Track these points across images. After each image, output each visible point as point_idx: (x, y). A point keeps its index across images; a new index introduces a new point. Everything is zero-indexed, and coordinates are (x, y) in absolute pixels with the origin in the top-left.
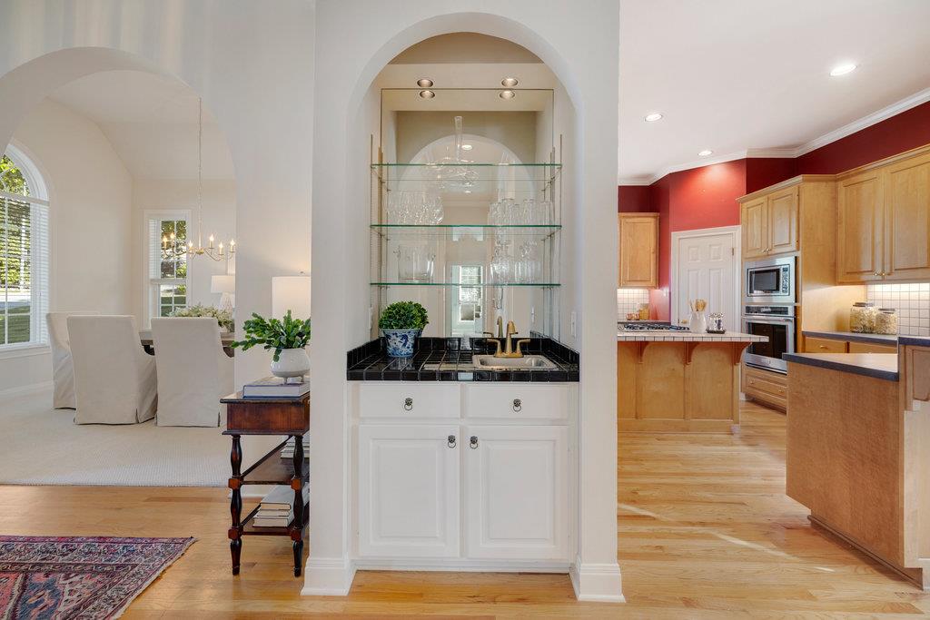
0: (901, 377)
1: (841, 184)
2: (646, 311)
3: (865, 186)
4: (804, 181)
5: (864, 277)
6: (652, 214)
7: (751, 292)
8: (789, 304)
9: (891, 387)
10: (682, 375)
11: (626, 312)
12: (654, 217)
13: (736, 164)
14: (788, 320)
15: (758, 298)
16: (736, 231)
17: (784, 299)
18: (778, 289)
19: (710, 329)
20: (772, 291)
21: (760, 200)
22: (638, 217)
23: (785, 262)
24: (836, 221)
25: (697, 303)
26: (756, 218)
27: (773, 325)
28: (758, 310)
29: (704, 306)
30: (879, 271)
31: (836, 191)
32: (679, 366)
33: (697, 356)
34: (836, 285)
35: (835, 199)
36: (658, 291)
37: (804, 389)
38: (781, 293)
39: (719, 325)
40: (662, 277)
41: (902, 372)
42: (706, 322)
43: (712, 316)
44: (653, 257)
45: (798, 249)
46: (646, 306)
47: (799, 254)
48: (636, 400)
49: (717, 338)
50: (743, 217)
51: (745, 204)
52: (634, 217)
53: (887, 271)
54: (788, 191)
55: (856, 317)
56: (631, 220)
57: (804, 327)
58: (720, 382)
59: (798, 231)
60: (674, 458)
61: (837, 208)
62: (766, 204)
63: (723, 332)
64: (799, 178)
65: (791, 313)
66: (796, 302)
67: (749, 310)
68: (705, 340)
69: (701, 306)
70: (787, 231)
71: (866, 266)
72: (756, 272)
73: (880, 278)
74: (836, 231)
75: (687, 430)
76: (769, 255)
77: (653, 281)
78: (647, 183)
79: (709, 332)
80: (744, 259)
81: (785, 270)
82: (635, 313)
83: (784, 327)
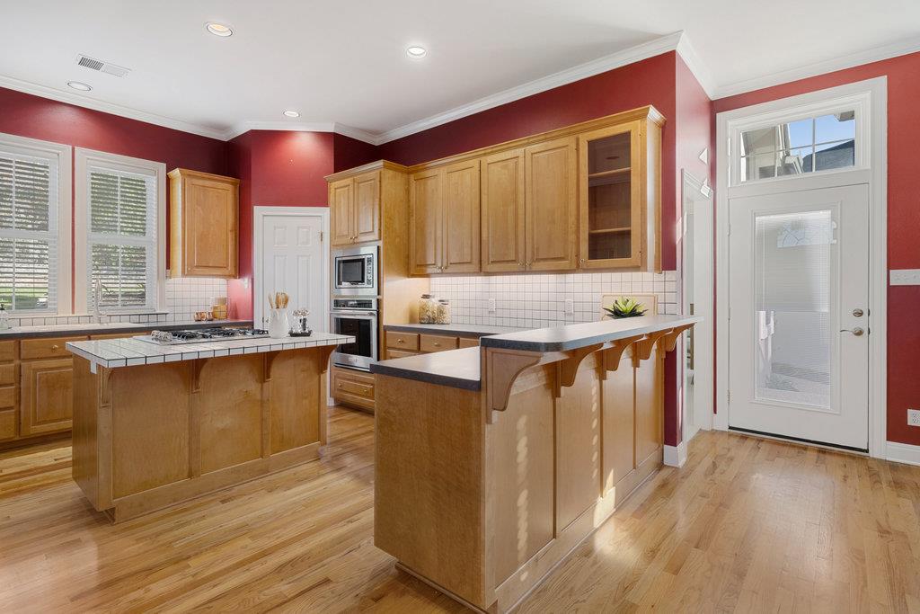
0: (483, 386)
1: (412, 176)
2: (223, 308)
3: (430, 182)
4: (385, 166)
5: (429, 270)
6: (229, 179)
7: (339, 283)
8: (373, 297)
9: (474, 398)
10: (259, 397)
11: (195, 310)
12: (232, 184)
13: (324, 136)
14: (371, 314)
15: (346, 291)
16: (325, 212)
17: (367, 291)
18: (363, 281)
19: (294, 331)
20: (357, 282)
21: (348, 181)
22: (209, 179)
23: (368, 251)
24: (409, 215)
25: (277, 297)
26: (343, 202)
27: (359, 320)
28: (345, 304)
29: (286, 301)
30: (439, 265)
31: (408, 183)
32: (253, 387)
33: (277, 370)
34: (408, 277)
35: (408, 191)
36: (238, 281)
37: (392, 407)
38: (365, 285)
39: (304, 326)
40: (242, 263)
41: (484, 379)
42: (288, 322)
43: (296, 314)
44: (231, 236)
45: (380, 239)
46: (224, 301)
47: (380, 243)
48: (190, 450)
49: (301, 343)
50: (331, 198)
51: (333, 184)
52: (203, 178)
53: (445, 264)
54: (372, 174)
55: (423, 309)
56: (201, 182)
57: (386, 321)
58: (306, 398)
59: (380, 220)
60: (243, 530)
61: (409, 201)
62: (351, 187)
63: (308, 335)
64: (380, 163)
65: (374, 306)
66: (379, 294)
67: (337, 304)
68: (286, 348)
69: (281, 302)
70: (370, 218)
71: (430, 261)
72: (344, 262)
73: (439, 271)
74: (409, 223)
75: (265, 471)
76: (355, 244)
77: (231, 269)
78: (224, 137)
79: (293, 335)
80: (333, 246)
81: (369, 260)
82: (207, 310)
83: (369, 321)
